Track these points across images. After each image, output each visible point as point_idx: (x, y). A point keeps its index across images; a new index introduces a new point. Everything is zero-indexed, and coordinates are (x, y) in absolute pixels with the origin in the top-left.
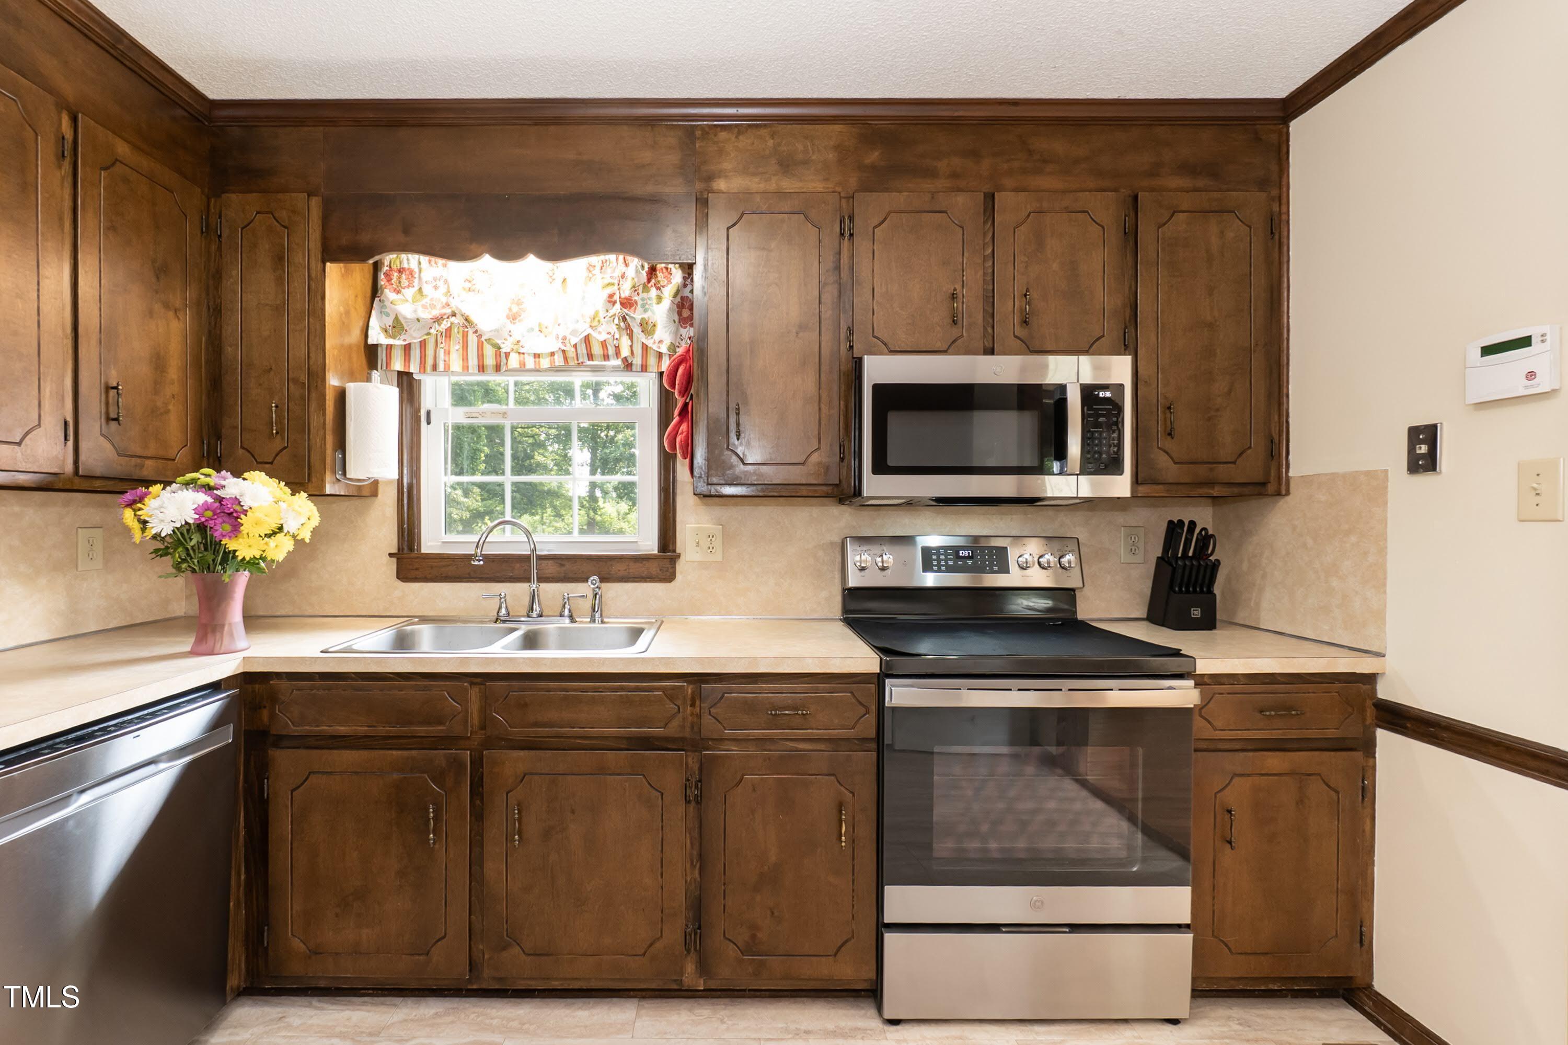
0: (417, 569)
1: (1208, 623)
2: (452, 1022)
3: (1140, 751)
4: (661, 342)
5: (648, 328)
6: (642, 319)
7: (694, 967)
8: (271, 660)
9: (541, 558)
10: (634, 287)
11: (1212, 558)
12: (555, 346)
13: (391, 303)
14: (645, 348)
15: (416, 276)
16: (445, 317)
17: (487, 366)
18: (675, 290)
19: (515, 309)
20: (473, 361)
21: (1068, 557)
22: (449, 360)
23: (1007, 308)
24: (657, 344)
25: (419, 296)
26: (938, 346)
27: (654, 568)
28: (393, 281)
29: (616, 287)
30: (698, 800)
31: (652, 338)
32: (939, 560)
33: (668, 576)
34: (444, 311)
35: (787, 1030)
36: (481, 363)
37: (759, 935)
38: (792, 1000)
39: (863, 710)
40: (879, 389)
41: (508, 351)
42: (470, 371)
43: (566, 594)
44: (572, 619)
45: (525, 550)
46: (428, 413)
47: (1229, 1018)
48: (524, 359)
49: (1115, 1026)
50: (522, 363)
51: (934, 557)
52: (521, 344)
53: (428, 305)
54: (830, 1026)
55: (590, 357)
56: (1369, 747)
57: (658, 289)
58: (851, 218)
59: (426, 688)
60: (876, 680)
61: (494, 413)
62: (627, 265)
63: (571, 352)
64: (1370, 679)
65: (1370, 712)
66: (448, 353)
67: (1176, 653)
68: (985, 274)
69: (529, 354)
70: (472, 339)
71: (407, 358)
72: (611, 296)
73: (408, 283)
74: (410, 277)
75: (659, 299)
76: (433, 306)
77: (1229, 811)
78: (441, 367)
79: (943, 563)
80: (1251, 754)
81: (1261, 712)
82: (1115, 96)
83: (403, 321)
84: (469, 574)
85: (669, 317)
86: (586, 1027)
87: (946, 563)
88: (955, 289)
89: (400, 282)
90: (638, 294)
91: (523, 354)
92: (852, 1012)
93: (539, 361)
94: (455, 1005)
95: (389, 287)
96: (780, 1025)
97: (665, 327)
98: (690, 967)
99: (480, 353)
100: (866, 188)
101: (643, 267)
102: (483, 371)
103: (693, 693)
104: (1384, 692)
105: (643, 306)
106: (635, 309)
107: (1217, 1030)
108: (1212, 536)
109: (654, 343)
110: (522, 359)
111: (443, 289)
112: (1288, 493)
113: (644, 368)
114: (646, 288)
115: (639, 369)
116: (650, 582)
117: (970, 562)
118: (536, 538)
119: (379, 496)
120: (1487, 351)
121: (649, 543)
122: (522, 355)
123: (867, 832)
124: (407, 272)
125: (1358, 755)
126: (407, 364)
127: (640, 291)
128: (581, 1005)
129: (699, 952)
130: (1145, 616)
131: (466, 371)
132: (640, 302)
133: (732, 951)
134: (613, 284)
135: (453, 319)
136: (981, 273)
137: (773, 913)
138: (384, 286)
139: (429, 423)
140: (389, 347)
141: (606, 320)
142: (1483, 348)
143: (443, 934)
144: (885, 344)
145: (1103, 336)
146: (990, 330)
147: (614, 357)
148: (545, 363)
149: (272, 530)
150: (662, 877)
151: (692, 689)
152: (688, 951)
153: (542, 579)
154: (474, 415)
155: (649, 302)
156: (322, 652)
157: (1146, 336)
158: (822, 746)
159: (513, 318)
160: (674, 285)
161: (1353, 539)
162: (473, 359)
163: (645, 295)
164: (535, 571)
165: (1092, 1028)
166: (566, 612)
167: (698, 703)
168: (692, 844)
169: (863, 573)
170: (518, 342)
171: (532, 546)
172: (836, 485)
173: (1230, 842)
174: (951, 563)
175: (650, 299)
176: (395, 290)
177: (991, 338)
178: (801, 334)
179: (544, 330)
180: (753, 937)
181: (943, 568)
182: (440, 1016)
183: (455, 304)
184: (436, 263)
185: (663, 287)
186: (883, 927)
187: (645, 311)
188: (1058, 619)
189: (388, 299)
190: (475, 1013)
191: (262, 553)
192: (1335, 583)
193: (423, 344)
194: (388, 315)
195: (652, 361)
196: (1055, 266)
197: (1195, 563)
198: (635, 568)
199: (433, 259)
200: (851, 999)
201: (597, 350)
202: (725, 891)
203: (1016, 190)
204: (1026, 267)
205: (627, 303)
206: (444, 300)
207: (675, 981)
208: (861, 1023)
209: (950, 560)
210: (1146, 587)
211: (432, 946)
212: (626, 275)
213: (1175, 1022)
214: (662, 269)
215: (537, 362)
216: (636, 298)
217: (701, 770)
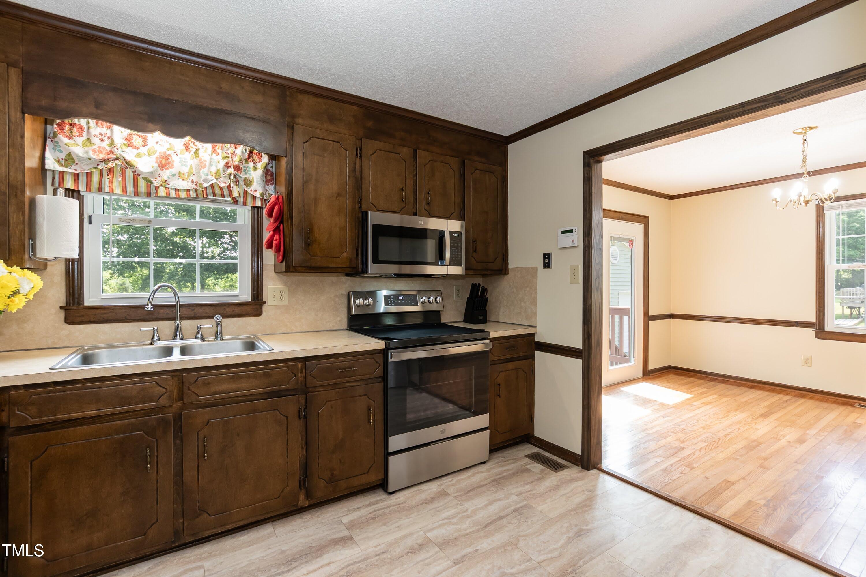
0: (83, 316)
1: (485, 321)
2: (163, 568)
3: (474, 367)
4: (256, 191)
5: (248, 182)
6: (245, 178)
7: (303, 496)
8: (13, 378)
9: (181, 306)
10: (241, 160)
11: (486, 297)
12: (192, 186)
13: (65, 144)
14: (245, 192)
15: (85, 130)
16: (111, 160)
17: (140, 192)
18: (264, 165)
19: (164, 162)
20: (130, 188)
21: (439, 298)
22: (113, 187)
23: (422, 197)
24: (253, 192)
25: (87, 143)
26: (396, 210)
27: (249, 309)
28: (65, 130)
29: (230, 159)
30: (305, 417)
31: (250, 188)
32: (391, 301)
33: (258, 313)
34: (110, 156)
35: (349, 510)
36: (136, 191)
37: (335, 473)
38: (346, 500)
39: (378, 365)
40: (375, 226)
41: (158, 185)
42: (128, 194)
43: (199, 326)
44: (203, 339)
45: (172, 301)
46: (90, 217)
47: (498, 457)
48: (169, 191)
49: (467, 470)
50: (168, 194)
51: (389, 299)
52: (167, 182)
53: (97, 150)
54: (367, 503)
55: (214, 195)
56: (533, 357)
57: (254, 163)
58: (360, 149)
59: (141, 382)
60: (383, 352)
61: (142, 220)
62: (236, 148)
63: (200, 192)
64: (533, 335)
65: (534, 345)
66: (111, 181)
67: (483, 331)
68: (414, 182)
69: (172, 189)
70: (129, 174)
71: (77, 181)
72: (227, 163)
73: (78, 134)
74: (80, 130)
75: (255, 169)
76: (100, 152)
77: (499, 385)
78: (107, 190)
79: (393, 302)
80: (504, 364)
81: (507, 349)
82: (458, 122)
83: (75, 158)
84: (125, 317)
85: (261, 179)
86: (249, 542)
87: (394, 302)
88: (403, 187)
89: (71, 132)
90: (242, 164)
91: (169, 188)
92: (374, 495)
93: (179, 193)
94: (160, 560)
95: (62, 133)
96: (346, 509)
97: (259, 184)
98: (302, 497)
99: (135, 184)
100: (368, 137)
101: (246, 150)
102: (138, 195)
103: (301, 366)
104: (537, 339)
105: (245, 170)
106: (241, 172)
107: (496, 461)
108: (486, 289)
109: (251, 191)
110: (168, 191)
111: (107, 142)
112: (508, 274)
113: (245, 204)
114: (247, 161)
115: (242, 204)
116: (248, 317)
117: (403, 301)
118: (180, 294)
119: (48, 269)
120: (563, 232)
121: (246, 296)
122: (167, 189)
123: (380, 417)
124: (78, 127)
125: (531, 360)
126: (76, 185)
127: (244, 163)
128: (240, 535)
129: (306, 489)
130: (463, 320)
131: (125, 194)
132: (243, 169)
133: (322, 483)
134: (228, 157)
135: (117, 162)
136: (412, 182)
137: (341, 461)
138: (58, 133)
139: (90, 223)
140: (62, 173)
141: (224, 176)
142: (562, 231)
143: (156, 520)
144: (375, 206)
145: (454, 213)
146: (415, 205)
147: (227, 196)
148: (183, 195)
149: (13, 292)
150: (287, 457)
151: (301, 365)
152: (301, 489)
153: (182, 318)
154: (127, 221)
155: (248, 169)
156: (50, 369)
157: (467, 214)
158: (361, 383)
159: (162, 166)
160: (264, 163)
161: (528, 289)
162: (130, 187)
163: (246, 165)
164: (179, 314)
165: (460, 473)
166: (199, 336)
167: (304, 371)
168: (302, 438)
169: (359, 308)
170: (166, 181)
171: (177, 300)
172: (354, 268)
173: (499, 396)
174: (396, 302)
175: (248, 167)
176: (67, 136)
177: (415, 208)
178: (338, 198)
179: (182, 176)
180: (332, 474)
181: (393, 304)
182: (153, 568)
183: (118, 152)
184: (102, 125)
185: (257, 162)
186: (387, 454)
187: (246, 173)
188: (435, 323)
189: (62, 141)
190: (175, 559)
191: (6, 307)
192: (523, 304)
193: (89, 175)
194: (61, 152)
195: (249, 200)
196: (438, 183)
197: (481, 299)
198: (238, 310)
199: (100, 122)
200: (371, 491)
201: (218, 191)
202: (318, 457)
203: (425, 150)
204: (429, 182)
205: (237, 168)
206: (108, 149)
207: (294, 505)
208: (379, 498)
209: (396, 300)
210: (463, 309)
211: (148, 529)
212: (235, 153)
213: (484, 463)
214: (256, 153)
215: (177, 194)
216: (241, 166)
217: (306, 402)
